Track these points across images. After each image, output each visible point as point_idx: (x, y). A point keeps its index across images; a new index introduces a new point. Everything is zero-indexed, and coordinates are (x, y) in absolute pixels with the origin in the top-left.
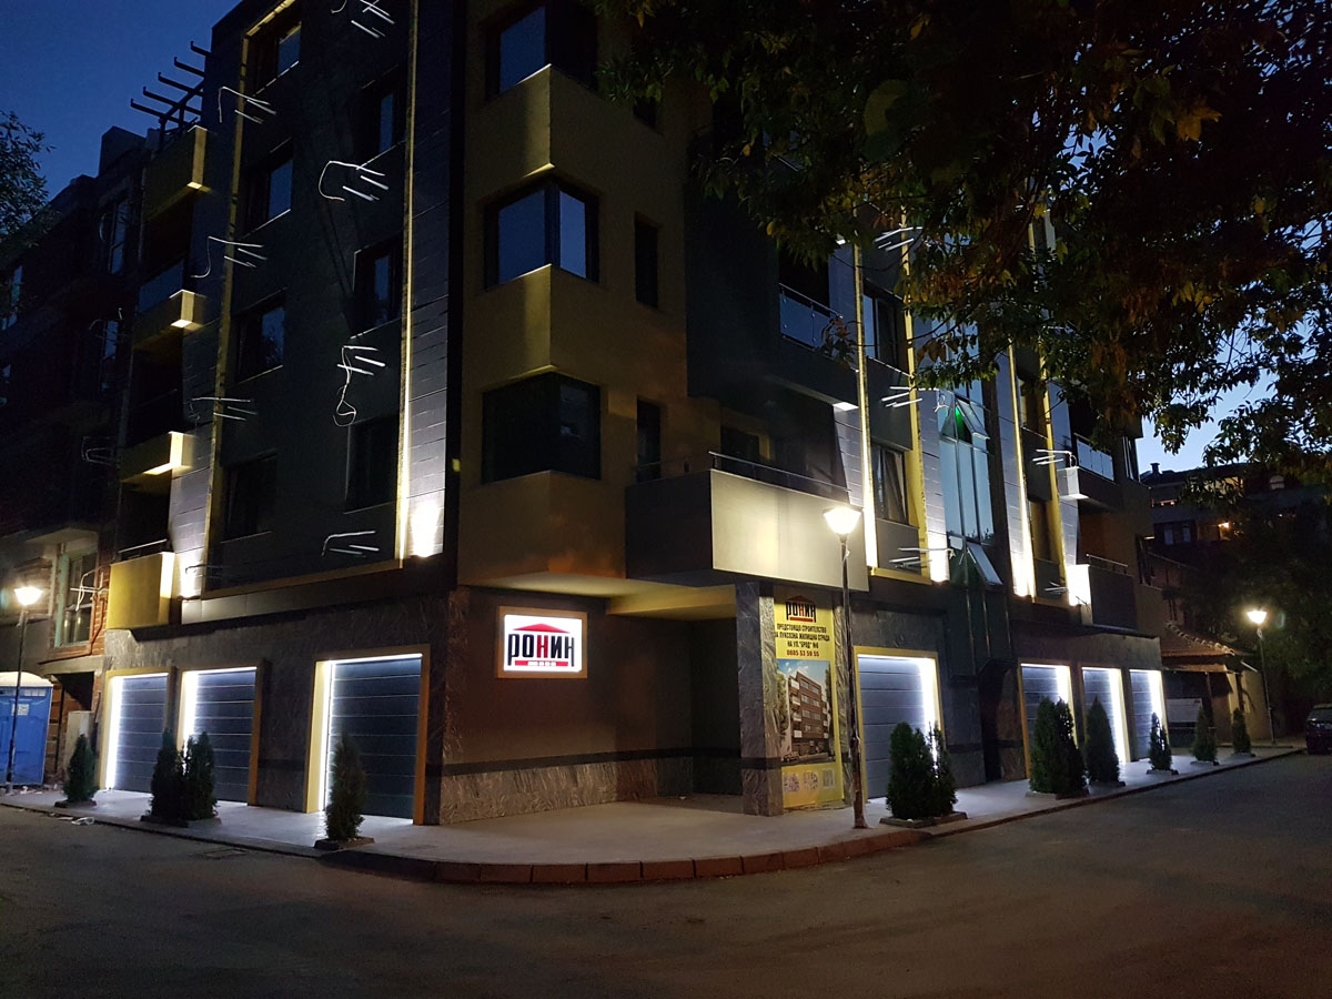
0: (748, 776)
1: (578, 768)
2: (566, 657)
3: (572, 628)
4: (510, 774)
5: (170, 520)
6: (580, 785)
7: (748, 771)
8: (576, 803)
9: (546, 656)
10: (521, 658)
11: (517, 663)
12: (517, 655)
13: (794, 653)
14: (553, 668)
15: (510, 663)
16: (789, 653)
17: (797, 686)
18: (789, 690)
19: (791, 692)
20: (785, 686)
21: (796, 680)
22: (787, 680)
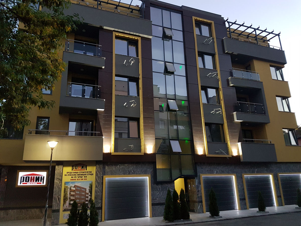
1: (43, 209)
2: (41, 181)
10: (25, 182)
11: (23, 184)
12: (23, 181)
13: (73, 180)
14: (36, 184)
15: (21, 183)
16: (71, 180)
17: (74, 189)
18: (70, 190)
19: (71, 191)
20: (68, 189)
21: (74, 187)
22: (69, 187)
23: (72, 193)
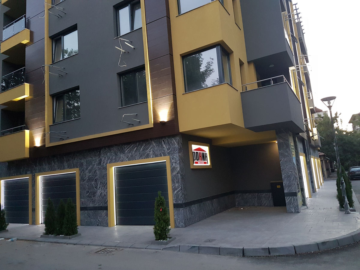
0: (287, 199)
1: (213, 201)
2: (206, 160)
3: (206, 150)
4: (199, 205)
5: (26, 117)
7: (288, 197)
9: (202, 160)
10: (196, 161)
11: (195, 163)
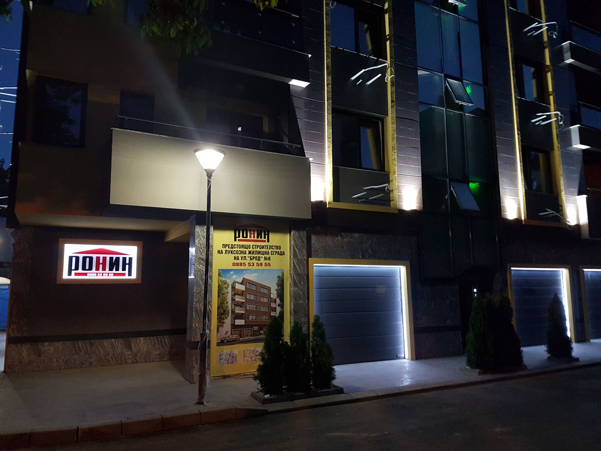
1: (133, 340)
2: (124, 269)
3: (131, 251)
4: (68, 344)
6: (134, 350)
8: (130, 361)
9: (104, 269)
10: (80, 271)
11: (76, 274)
12: (77, 268)
13: (237, 264)
14: (111, 277)
15: (70, 274)
16: (234, 264)
17: (242, 288)
18: (232, 291)
19: (236, 292)
20: (227, 288)
21: (242, 283)
22: (230, 284)
23: (238, 299)
